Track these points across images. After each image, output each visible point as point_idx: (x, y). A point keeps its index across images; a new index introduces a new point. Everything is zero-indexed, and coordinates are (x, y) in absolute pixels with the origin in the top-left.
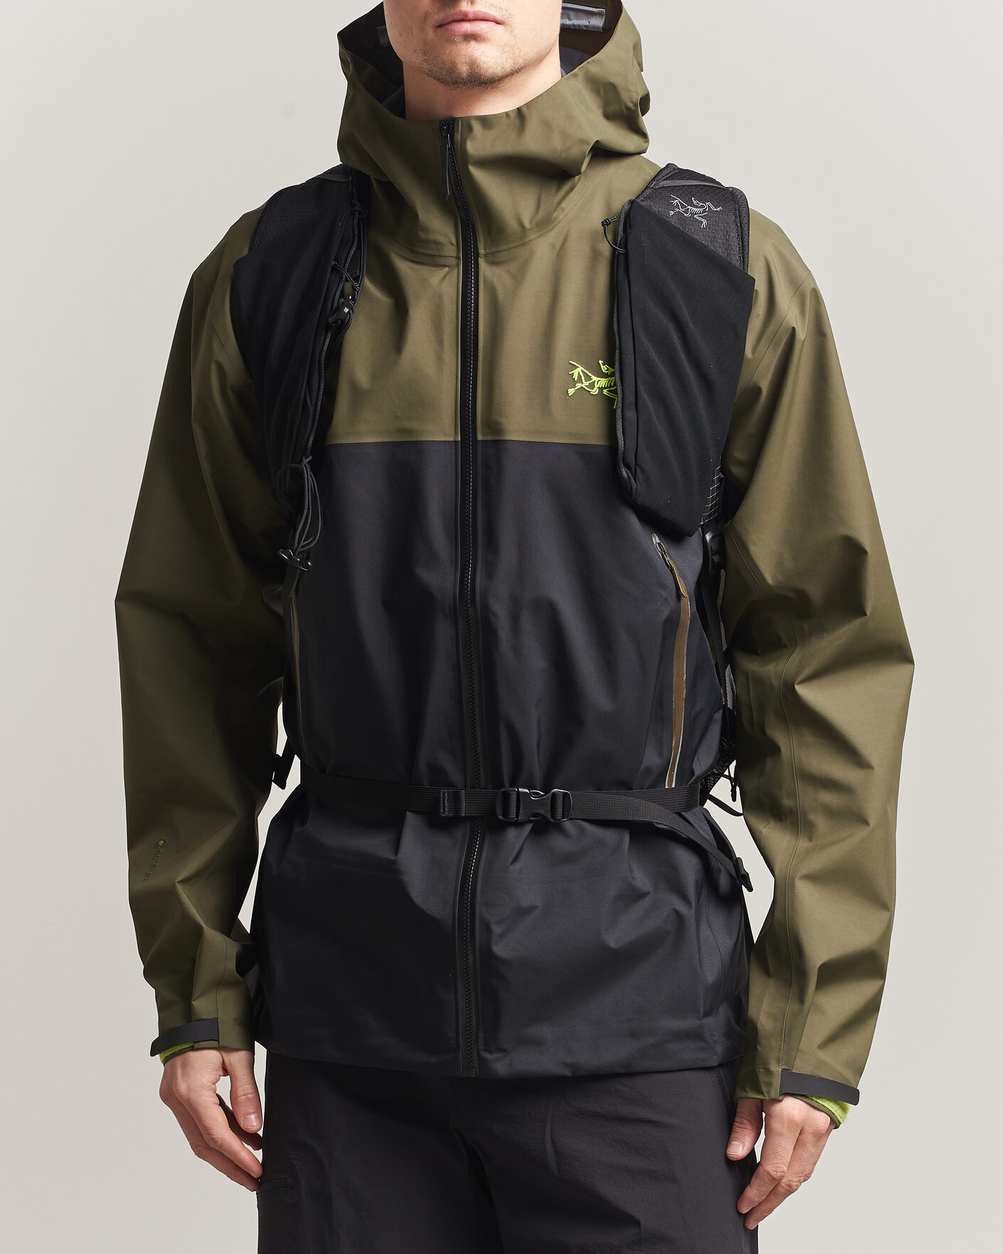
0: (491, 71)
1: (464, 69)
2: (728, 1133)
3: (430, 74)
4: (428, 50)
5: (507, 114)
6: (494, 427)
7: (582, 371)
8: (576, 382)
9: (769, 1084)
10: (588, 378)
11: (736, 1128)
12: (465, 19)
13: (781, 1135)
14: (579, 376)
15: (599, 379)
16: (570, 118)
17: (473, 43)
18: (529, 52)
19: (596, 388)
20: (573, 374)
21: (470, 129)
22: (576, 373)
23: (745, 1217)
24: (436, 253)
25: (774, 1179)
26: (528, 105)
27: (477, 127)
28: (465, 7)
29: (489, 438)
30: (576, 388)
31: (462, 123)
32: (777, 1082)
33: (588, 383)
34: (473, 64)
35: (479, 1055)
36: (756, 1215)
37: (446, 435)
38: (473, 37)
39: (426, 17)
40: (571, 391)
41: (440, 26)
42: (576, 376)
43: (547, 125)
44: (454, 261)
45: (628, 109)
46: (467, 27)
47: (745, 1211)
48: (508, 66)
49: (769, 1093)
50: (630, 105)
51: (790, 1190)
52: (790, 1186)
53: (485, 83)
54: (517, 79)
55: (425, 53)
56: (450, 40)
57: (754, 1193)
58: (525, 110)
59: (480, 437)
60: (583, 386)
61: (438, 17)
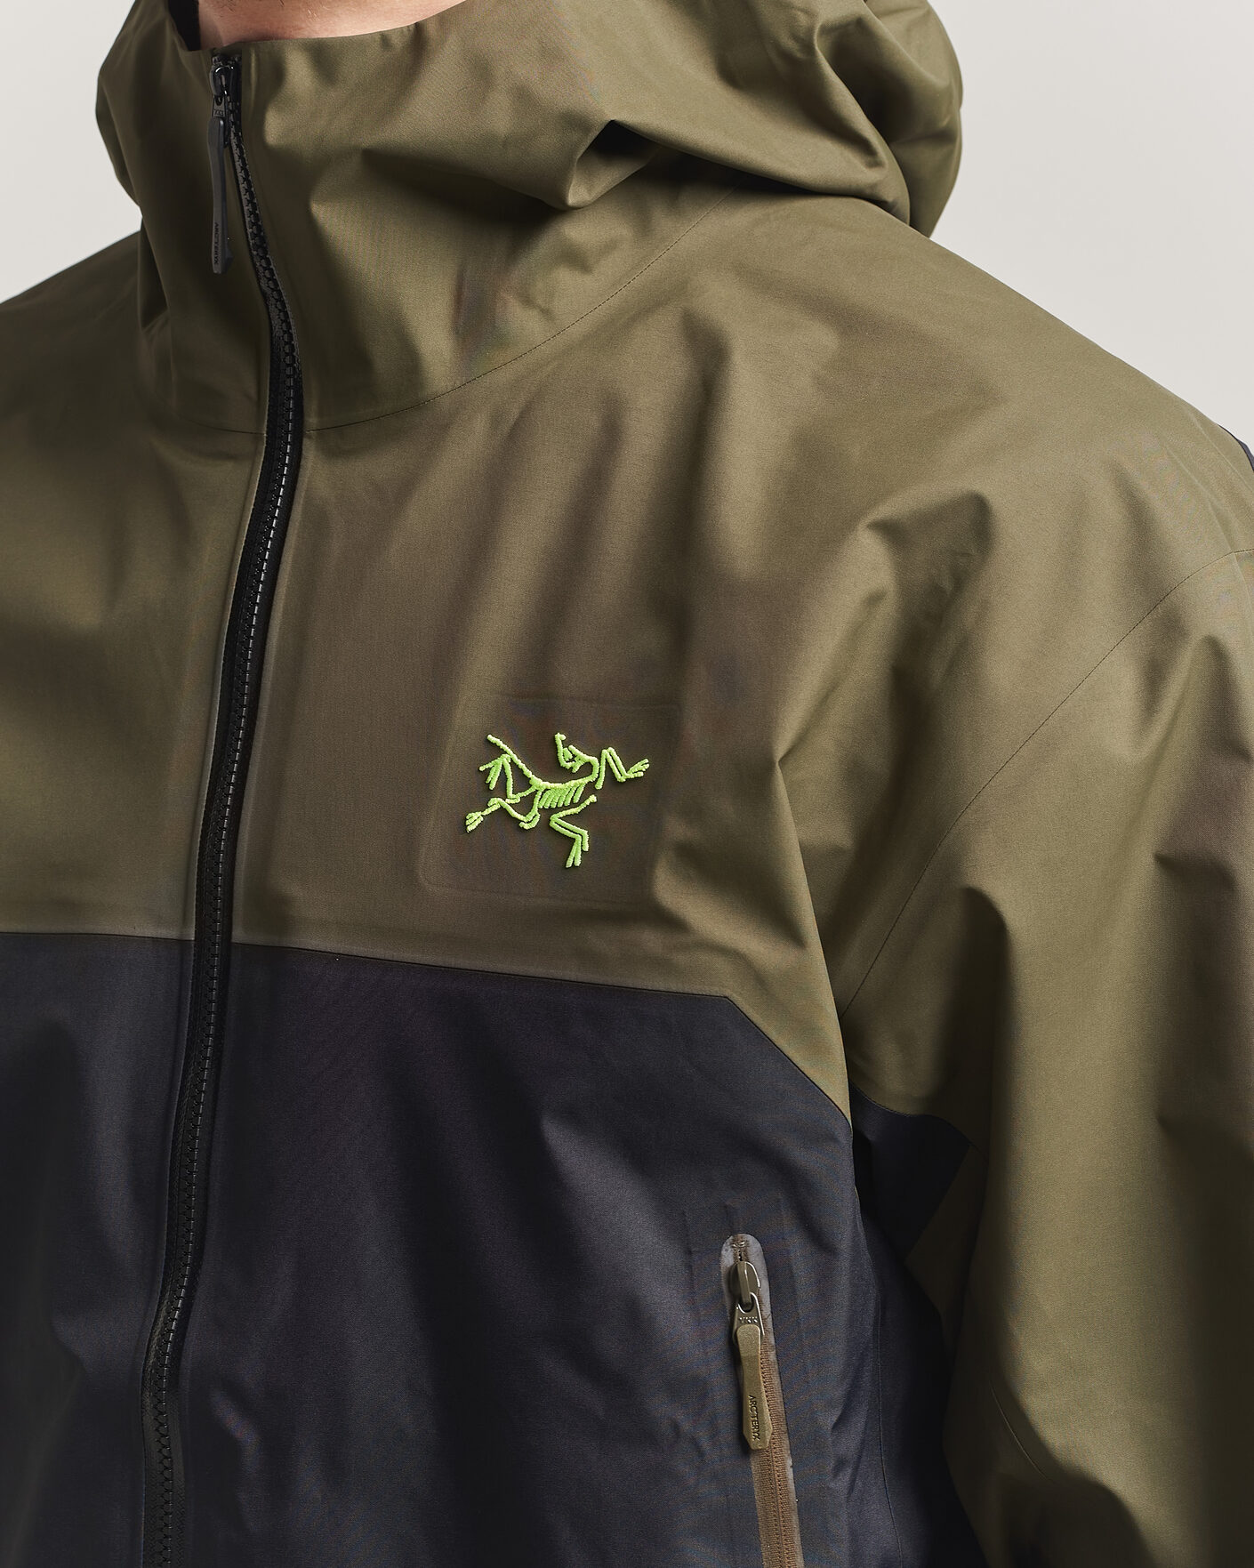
5: (384, 38)
6: (274, 910)
7: (512, 763)
8: (491, 794)
10: (522, 782)
14: (503, 778)
15: (547, 784)
16: (552, 55)
19: (535, 811)
20: (488, 771)
21: (277, 74)
22: (495, 768)
26: (444, 18)
27: (299, 72)
29: (260, 939)
30: (486, 812)
31: (258, 60)
33: (517, 798)
40: (474, 820)
42: (493, 780)
43: (481, 72)
45: (786, 56)
50: (789, 44)
58: (432, 31)
59: (239, 935)
60: (505, 804)
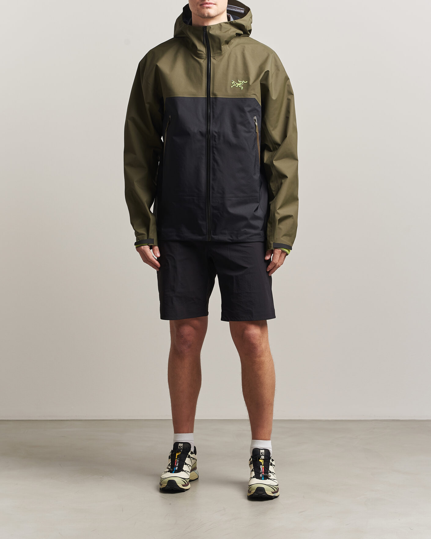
0: (212, 15)
1: (206, 15)
2: (265, 255)
3: (199, 16)
4: (198, 10)
6: (214, 94)
9: (271, 246)
10: (236, 84)
11: (267, 253)
12: (207, 4)
13: (277, 254)
14: (234, 83)
15: (238, 84)
17: (208, 9)
18: (221, 11)
19: (237, 86)
22: (233, 83)
23: (268, 273)
24: (201, 56)
25: (275, 264)
28: (207, 1)
29: (213, 97)
32: (272, 246)
34: (208, 14)
35: (211, 236)
36: (271, 272)
37: (203, 96)
38: (209, 8)
39: (198, 3)
40: (232, 87)
41: (201, 5)
44: (205, 58)
46: (207, 5)
47: (268, 271)
48: (216, 14)
49: (271, 248)
51: (279, 267)
52: (279, 265)
53: (211, 18)
54: (218, 17)
55: (198, 11)
56: (203, 8)
57: (270, 267)
59: (211, 97)
60: (234, 85)
61: (201, 3)
